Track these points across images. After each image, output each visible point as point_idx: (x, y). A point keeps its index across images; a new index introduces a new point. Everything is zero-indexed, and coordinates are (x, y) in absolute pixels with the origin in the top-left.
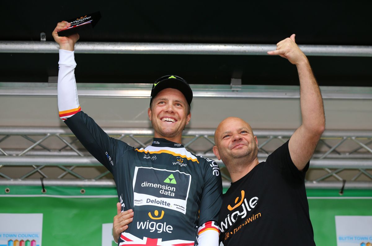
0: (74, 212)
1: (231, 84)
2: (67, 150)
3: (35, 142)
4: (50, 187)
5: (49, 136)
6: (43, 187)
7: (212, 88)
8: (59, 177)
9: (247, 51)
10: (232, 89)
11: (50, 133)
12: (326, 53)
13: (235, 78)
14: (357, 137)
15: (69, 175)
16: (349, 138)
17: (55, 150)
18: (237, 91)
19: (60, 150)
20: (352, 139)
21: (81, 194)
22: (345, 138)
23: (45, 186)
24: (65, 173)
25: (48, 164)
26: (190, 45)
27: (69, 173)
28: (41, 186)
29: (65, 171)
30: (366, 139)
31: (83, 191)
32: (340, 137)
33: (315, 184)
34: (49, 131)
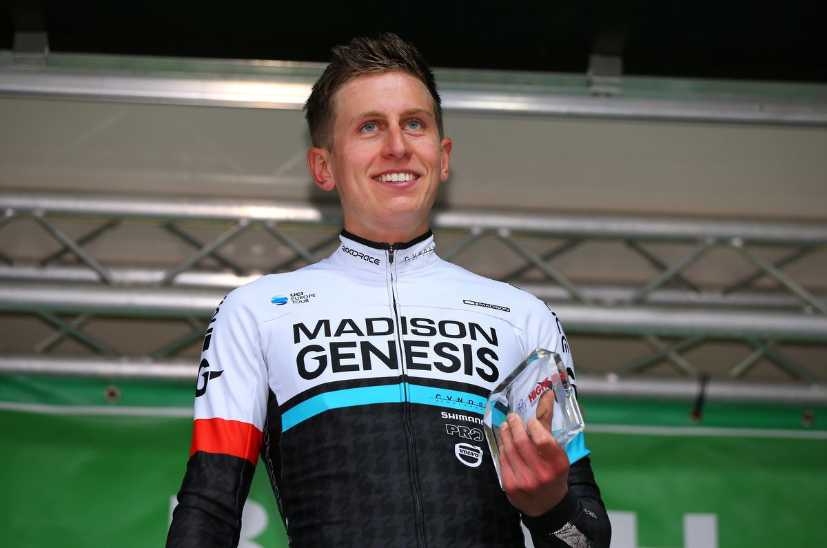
0: (83, 456)
1: (590, 73)
2: (67, 264)
5: (12, 218)
7: (528, 84)
8: (40, 347)
10: (594, 89)
11: (15, 209)
13: (603, 54)
15: (69, 344)
17: (26, 261)
18: (608, 95)
19: (44, 263)
21: (104, 403)
24: (55, 336)
27: (71, 336)
29: (56, 327)
31: (112, 394)
34: (10, 203)
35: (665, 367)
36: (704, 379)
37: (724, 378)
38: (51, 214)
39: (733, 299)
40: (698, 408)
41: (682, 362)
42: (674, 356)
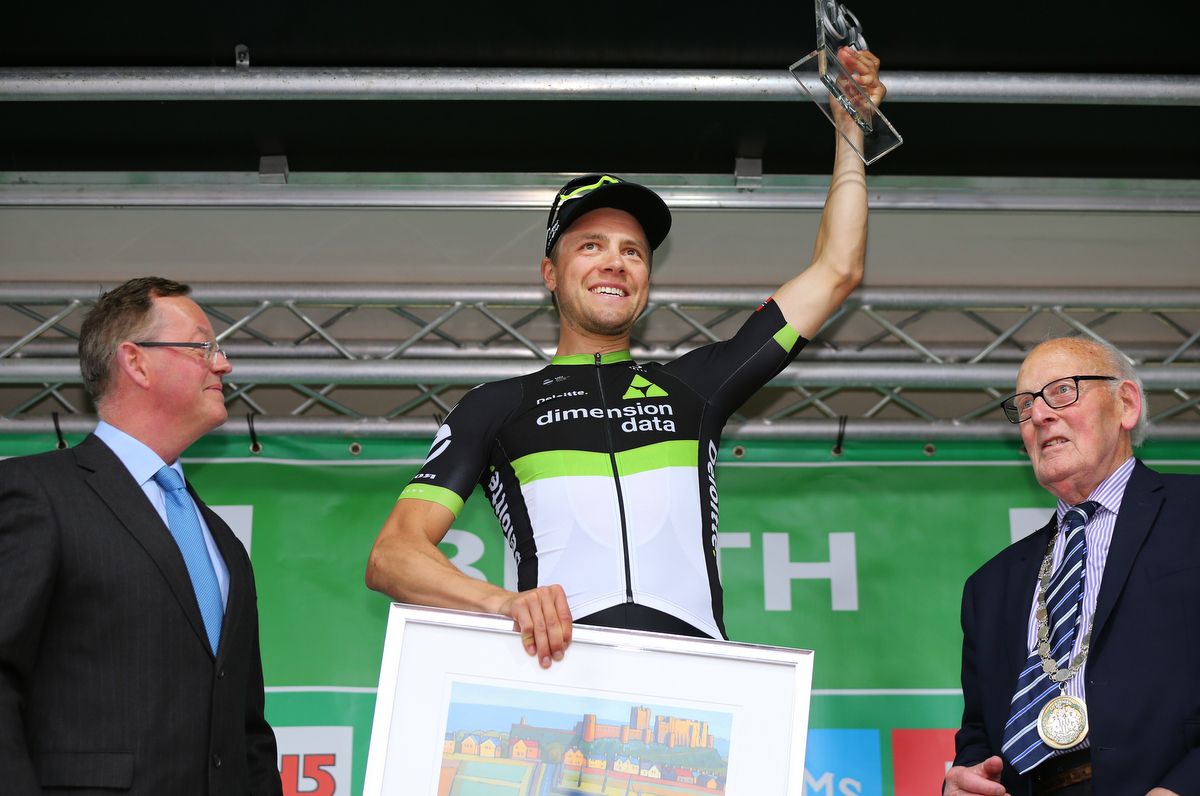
0: (333, 500)
1: (736, 173)
2: (313, 342)
3: (231, 323)
4: (272, 438)
5: (268, 307)
6: (253, 437)
7: (686, 184)
8: (295, 412)
9: (770, 92)
10: (738, 187)
11: (269, 299)
12: (976, 96)
13: (745, 157)
14: (1067, 306)
15: (318, 408)
16: (1047, 310)
17: (284, 341)
18: (751, 191)
19: (298, 342)
20: (1053, 312)
21: (351, 457)
22: (1035, 308)
23: (258, 434)
24: (309, 402)
25: (265, 381)
26: (621, 76)
27: (319, 402)
29: (308, 397)
30: (1092, 310)
31: (355, 449)
32: (1021, 306)
33: (957, 427)
34: (266, 294)
35: (811, 412)
36: (843, 421)
37: (859, 420)
38: (299, 303)
39: (868, 353)
40: (839, 443)
41: (825, 407)
42: (818, 402)
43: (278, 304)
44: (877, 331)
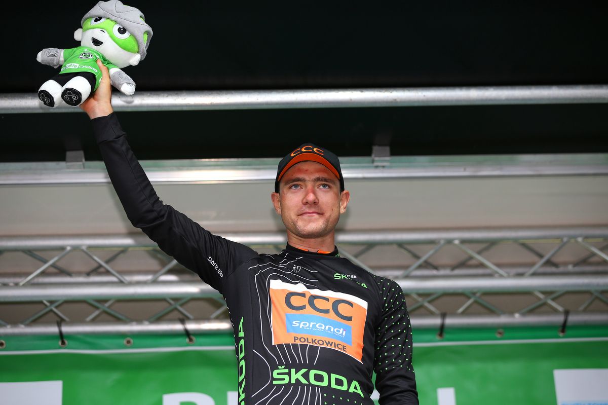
0: (115, 376)
1: (373, 156)
2: (100, 274)
3: (45, 262)
4: (73, 337)
5: (70, 251)
6: (61, 336)
8: (89, 319)
9: (398, 100)
10: (376, 164)
11: (71, 246)
13: (380, 145)
14: (586, 237)
15: (104, 316)
16: (573, 241)
17: (79, 274)
18: (383, 167)
19: (88, 274)
20: (577, 242)
21: (125, 347)
22: (565, 239)
23: (64, 335)
24: (97, 313)
25: (70, 299)
27: (105, 312)
28: (58, 334)
29: (97, 308)
30: (600, 240)
32: (558, 238)
33: (517, 318)
34: (69, 243)
35: (423, 310)
36: (444, 316)
37: (454, 314)
38: (90, 247)
39: (457, 272)
40: (441, 330)
41: (431, 308)
42: (427, 304)
43: (75, 248)
44: (463, 257)
